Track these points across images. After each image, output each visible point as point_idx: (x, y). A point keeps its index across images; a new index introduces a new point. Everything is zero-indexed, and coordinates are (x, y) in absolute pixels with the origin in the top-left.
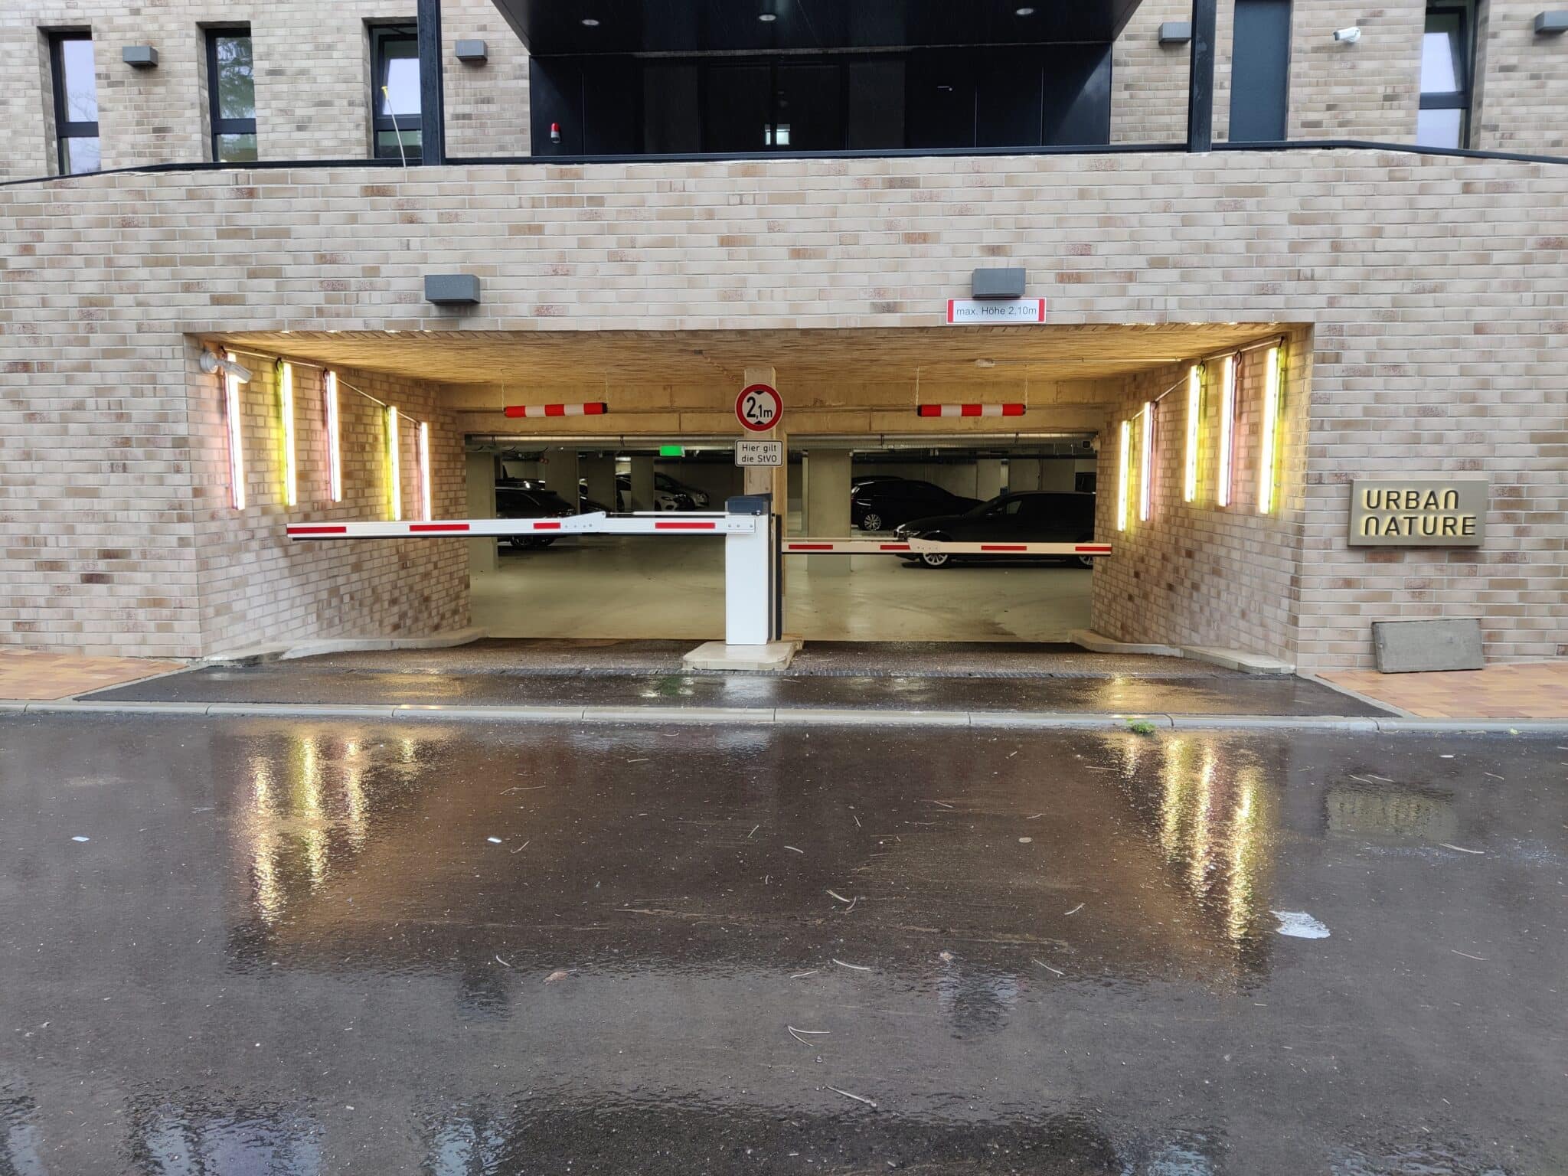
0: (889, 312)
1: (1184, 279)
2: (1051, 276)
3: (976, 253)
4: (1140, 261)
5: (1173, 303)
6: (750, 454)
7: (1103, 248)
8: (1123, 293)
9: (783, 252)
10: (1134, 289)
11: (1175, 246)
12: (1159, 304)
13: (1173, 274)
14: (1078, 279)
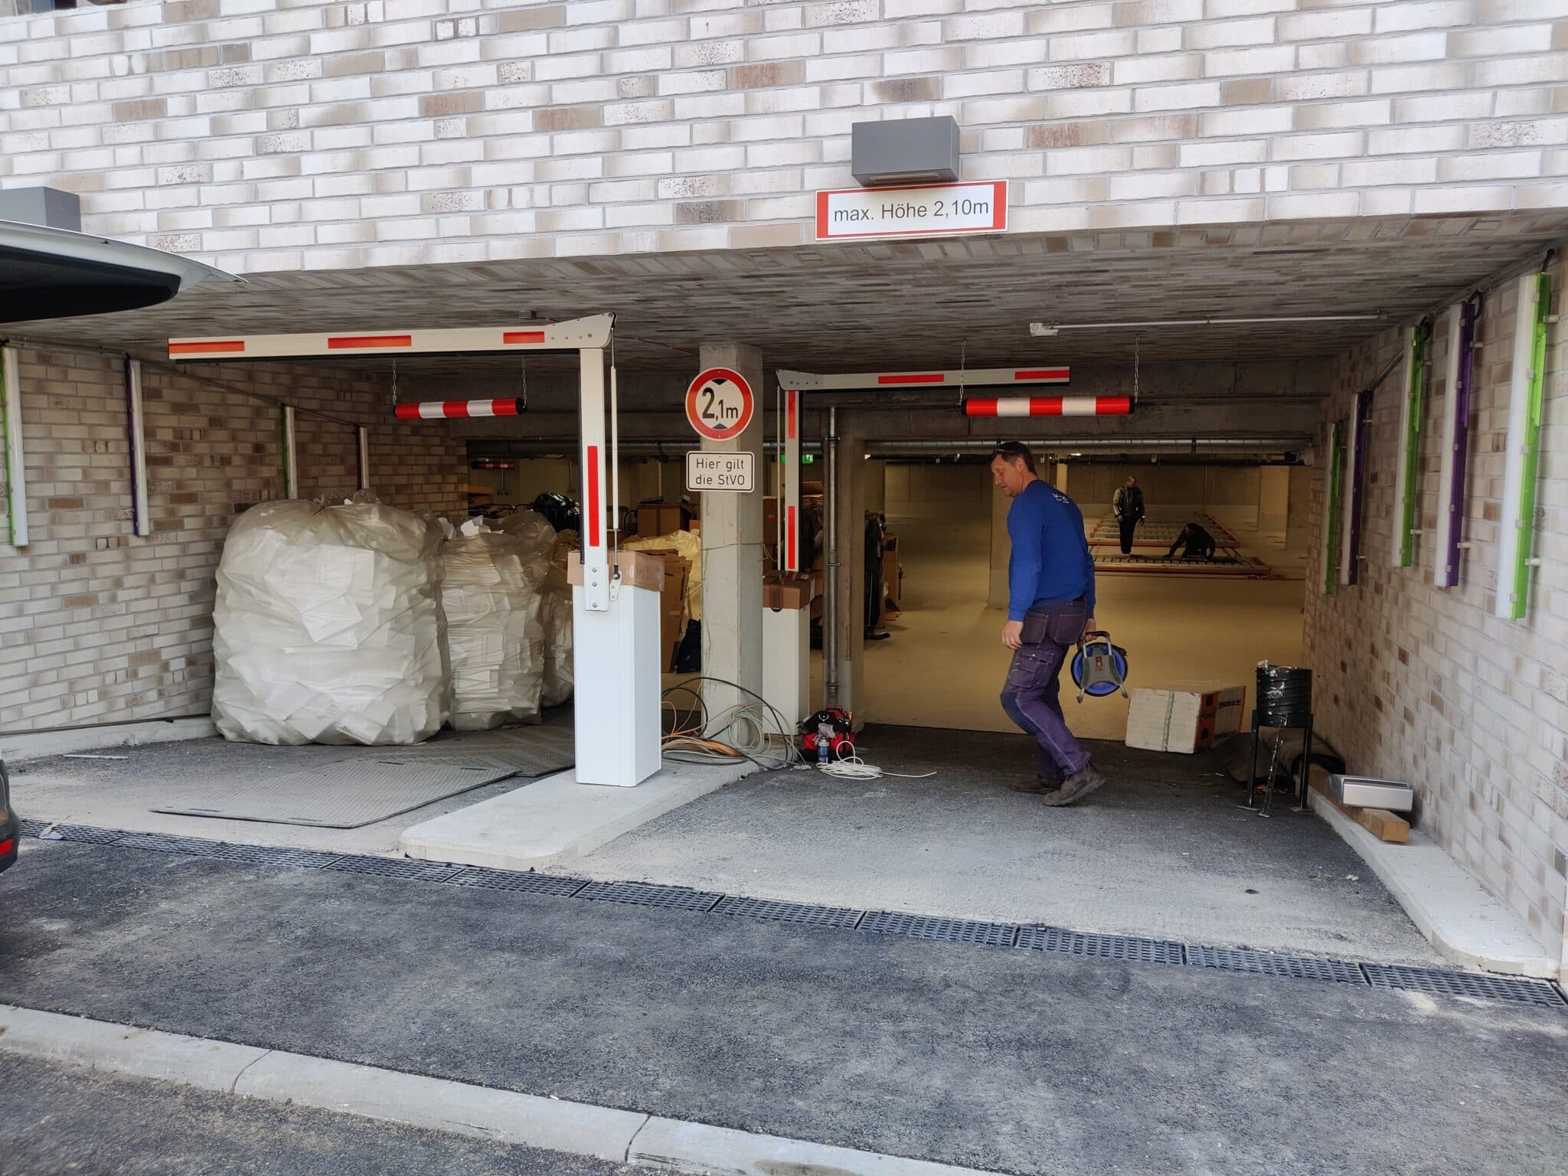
0: (710, 220)
1: (1302, 125)
2: (1015, 137)
3: (871, 98)
4: (1207, 94)
5: (1277, 178)
6: (706, 472)
7: (1127, 71)
8: (1170, 162)
9: (524, 121)
10: (1193, 154)
11: (1280, 58)
12: (1248, 181)
13: (1278, 118)
14: (1072, 135)
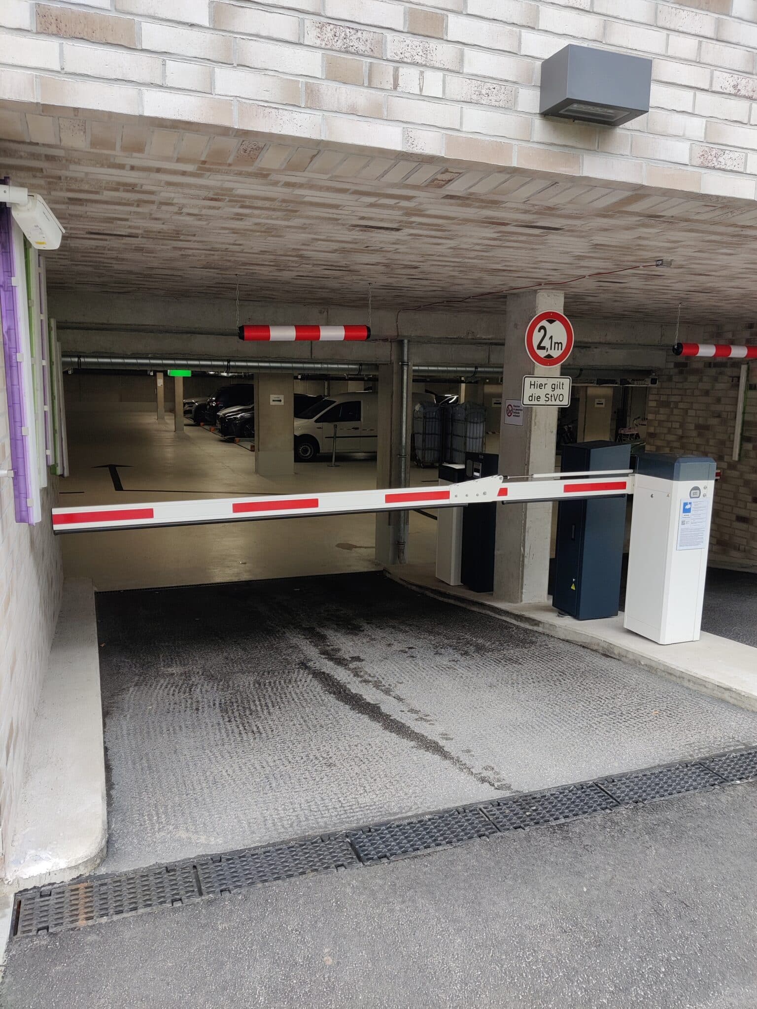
6: (537, 392)
